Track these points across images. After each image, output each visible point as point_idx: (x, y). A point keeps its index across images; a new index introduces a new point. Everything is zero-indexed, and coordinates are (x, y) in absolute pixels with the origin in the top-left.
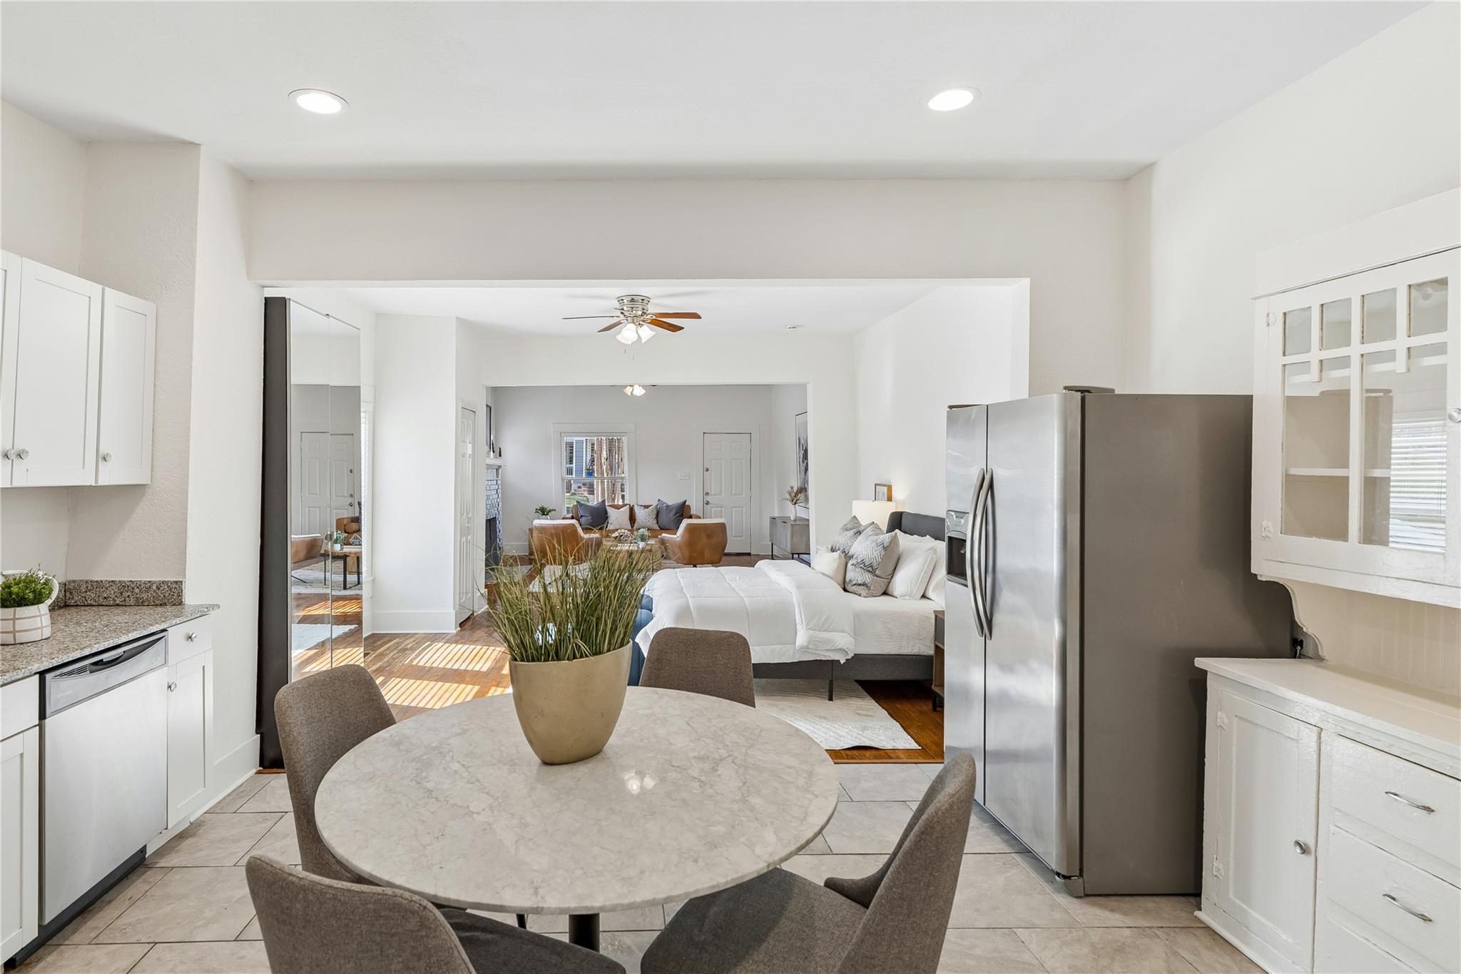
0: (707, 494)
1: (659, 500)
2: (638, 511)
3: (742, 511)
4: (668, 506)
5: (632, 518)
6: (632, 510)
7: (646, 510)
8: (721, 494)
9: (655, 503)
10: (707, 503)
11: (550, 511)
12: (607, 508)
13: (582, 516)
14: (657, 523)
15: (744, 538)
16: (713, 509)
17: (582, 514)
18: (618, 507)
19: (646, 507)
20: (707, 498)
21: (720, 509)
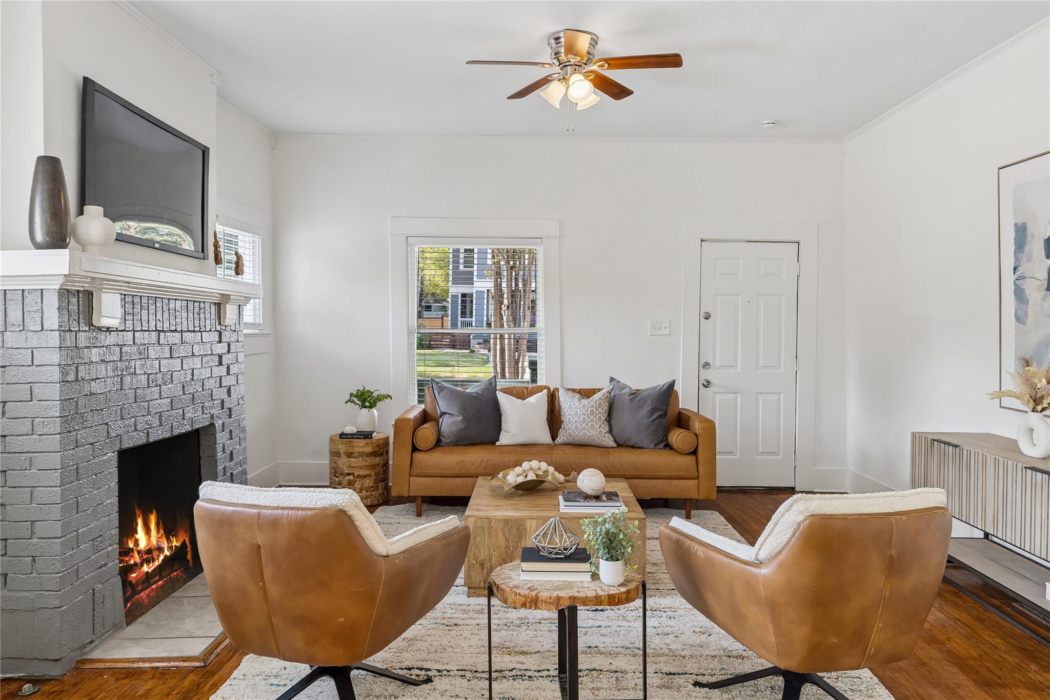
0: (706, 365)
1: (612, 379)
2: (569, 406)
3: (779, 399)
4: (635, 394)
5: (554, 419)
6: (552, 398)
7: (585, 401)
8: (734, 367)
9: (606, 387)
10: (707, 384)
11: (381, 398)
12: (501, 396)
13: (443, 414)
14: (611, 431)
15: (781, 457)
16: (718, 397)
17: (443, 410)
18: (521, 394)
19: (586, 394)
20: (707, 375)
21: (732, 396)
